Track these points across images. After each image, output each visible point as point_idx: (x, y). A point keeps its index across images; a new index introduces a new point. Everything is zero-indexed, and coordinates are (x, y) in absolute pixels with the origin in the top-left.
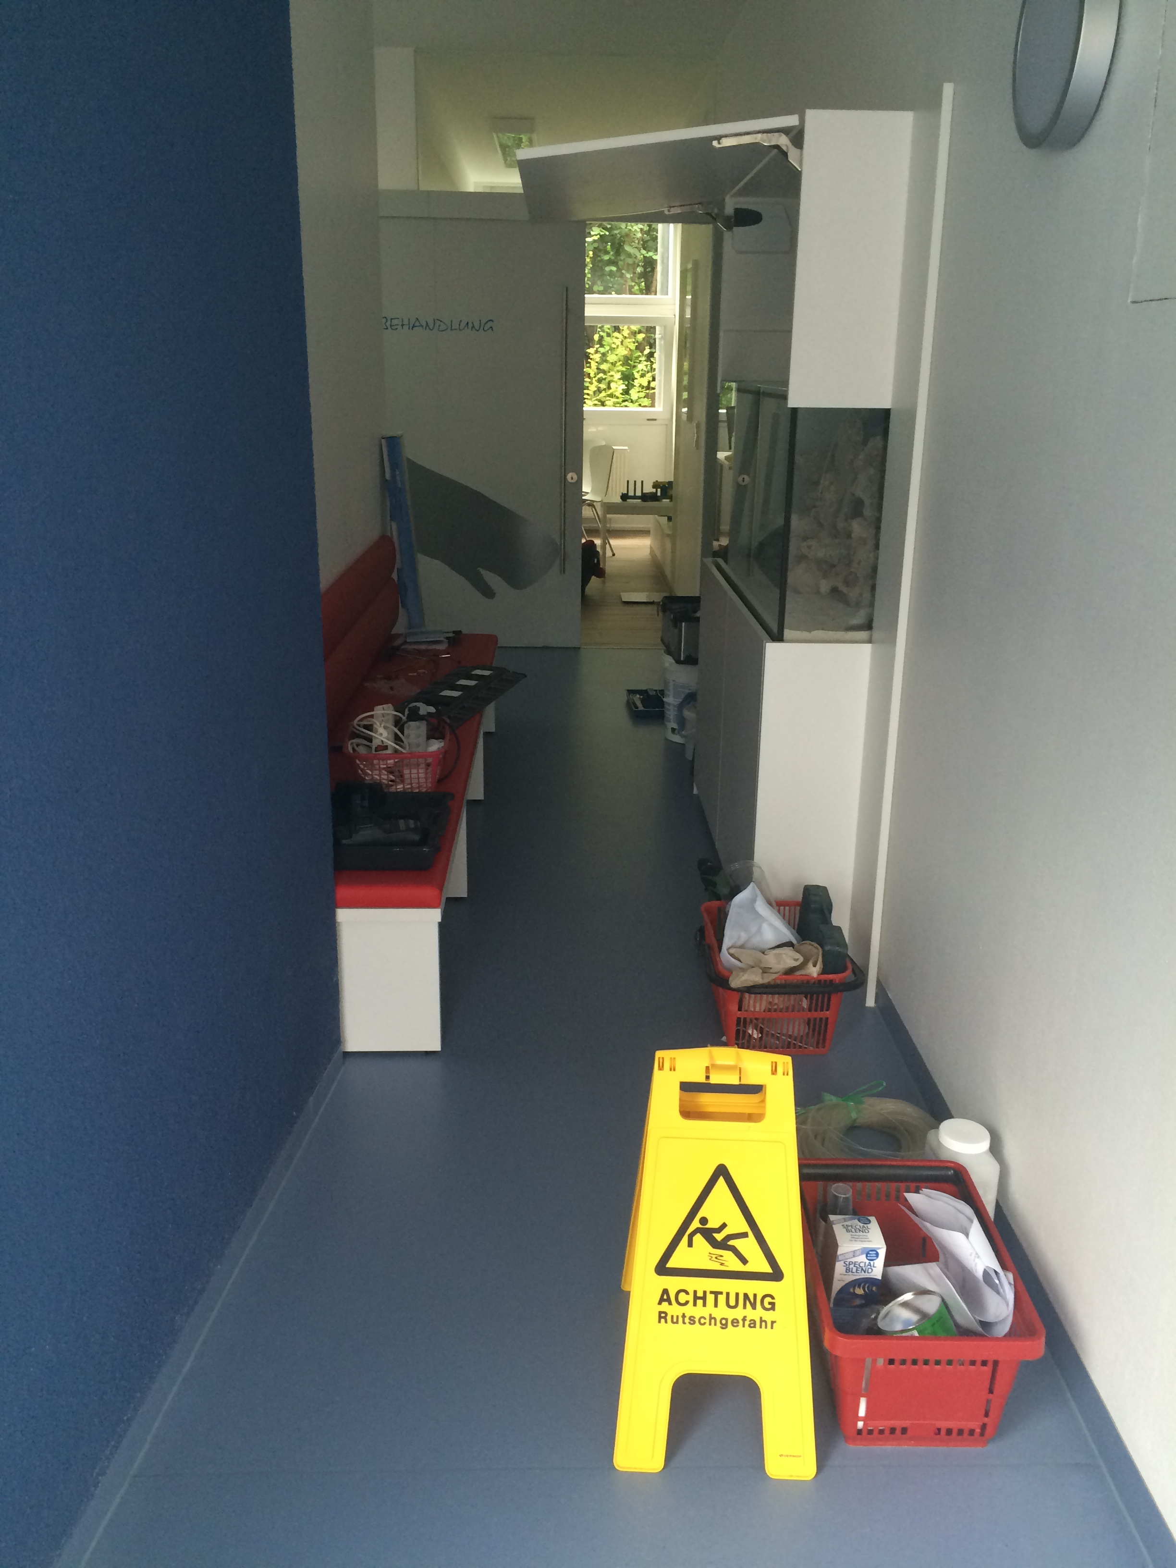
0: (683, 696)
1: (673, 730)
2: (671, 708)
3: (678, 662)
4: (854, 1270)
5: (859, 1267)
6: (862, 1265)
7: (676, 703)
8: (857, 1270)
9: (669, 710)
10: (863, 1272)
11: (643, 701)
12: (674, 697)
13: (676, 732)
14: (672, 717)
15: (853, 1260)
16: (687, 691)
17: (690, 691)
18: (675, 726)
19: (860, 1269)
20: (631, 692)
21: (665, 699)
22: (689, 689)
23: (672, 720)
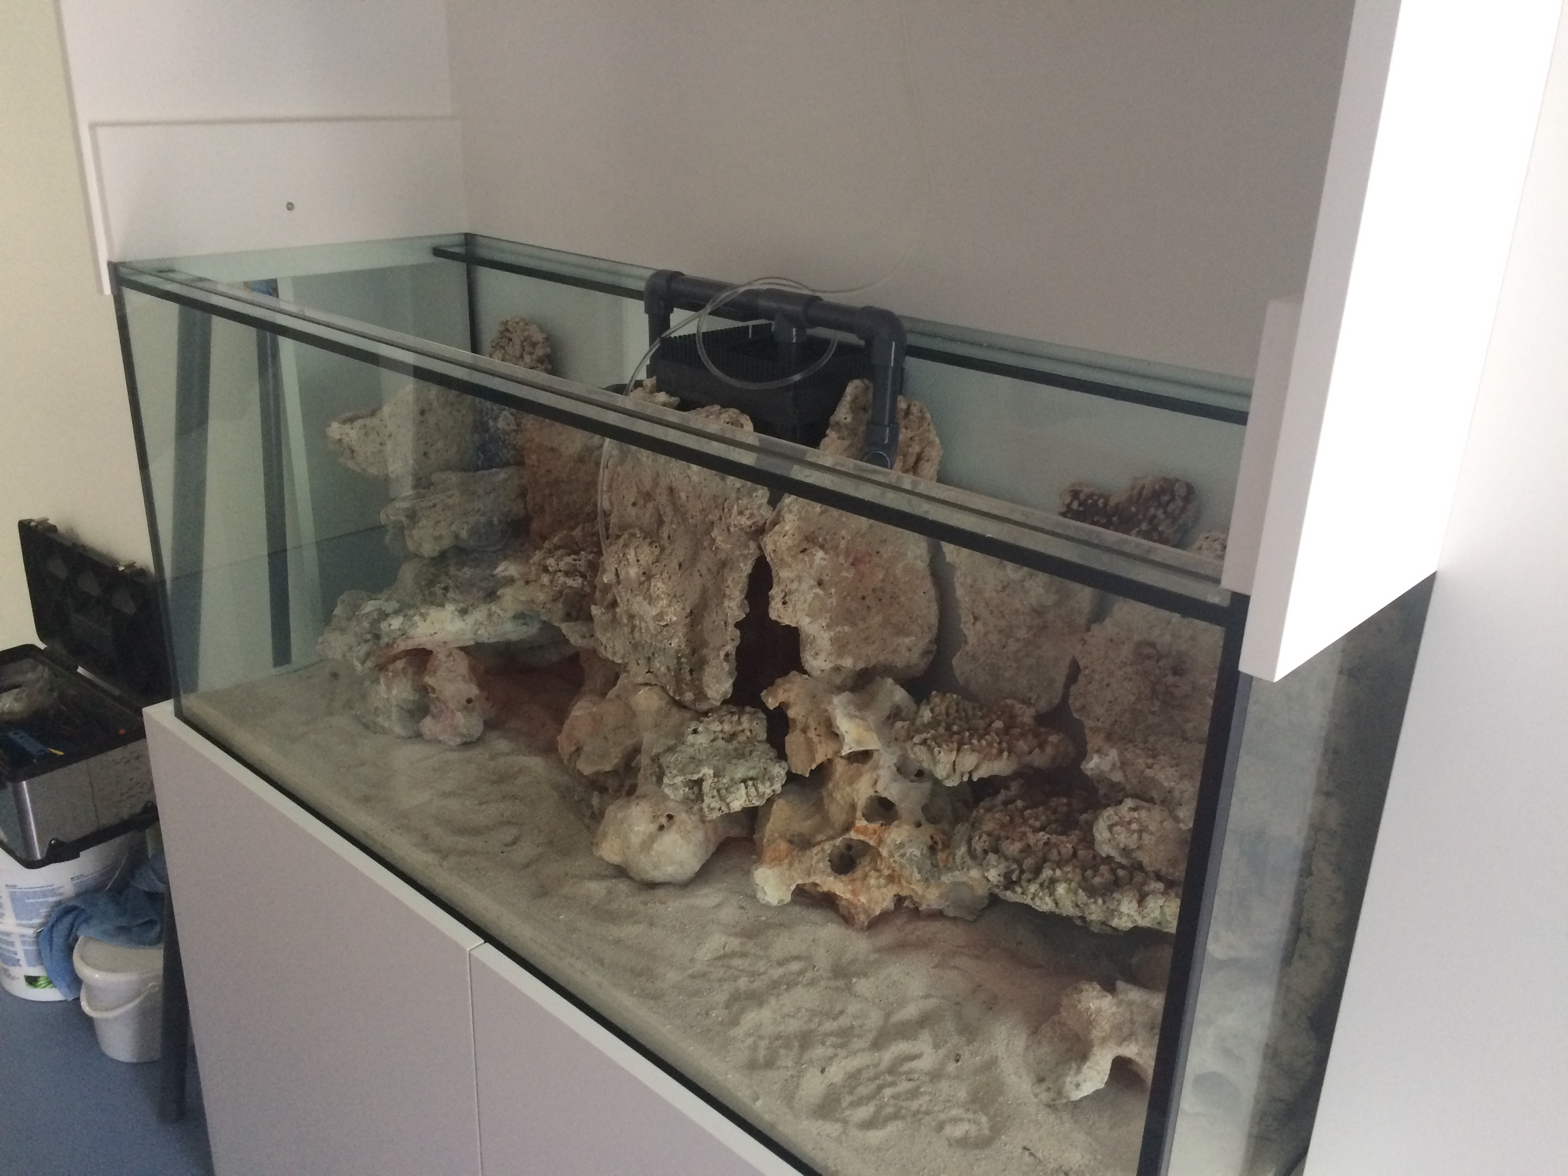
0: (44, 911)
1: (32, 981)
3: (30, 864)
7: (30, 932)
9: (12, 944)
12: (18, 916)
13: (42, 982)
14: (21, 956)
16: (52, 899)
18: (36, 971)
22: (61, 894)
23: (23, 962)
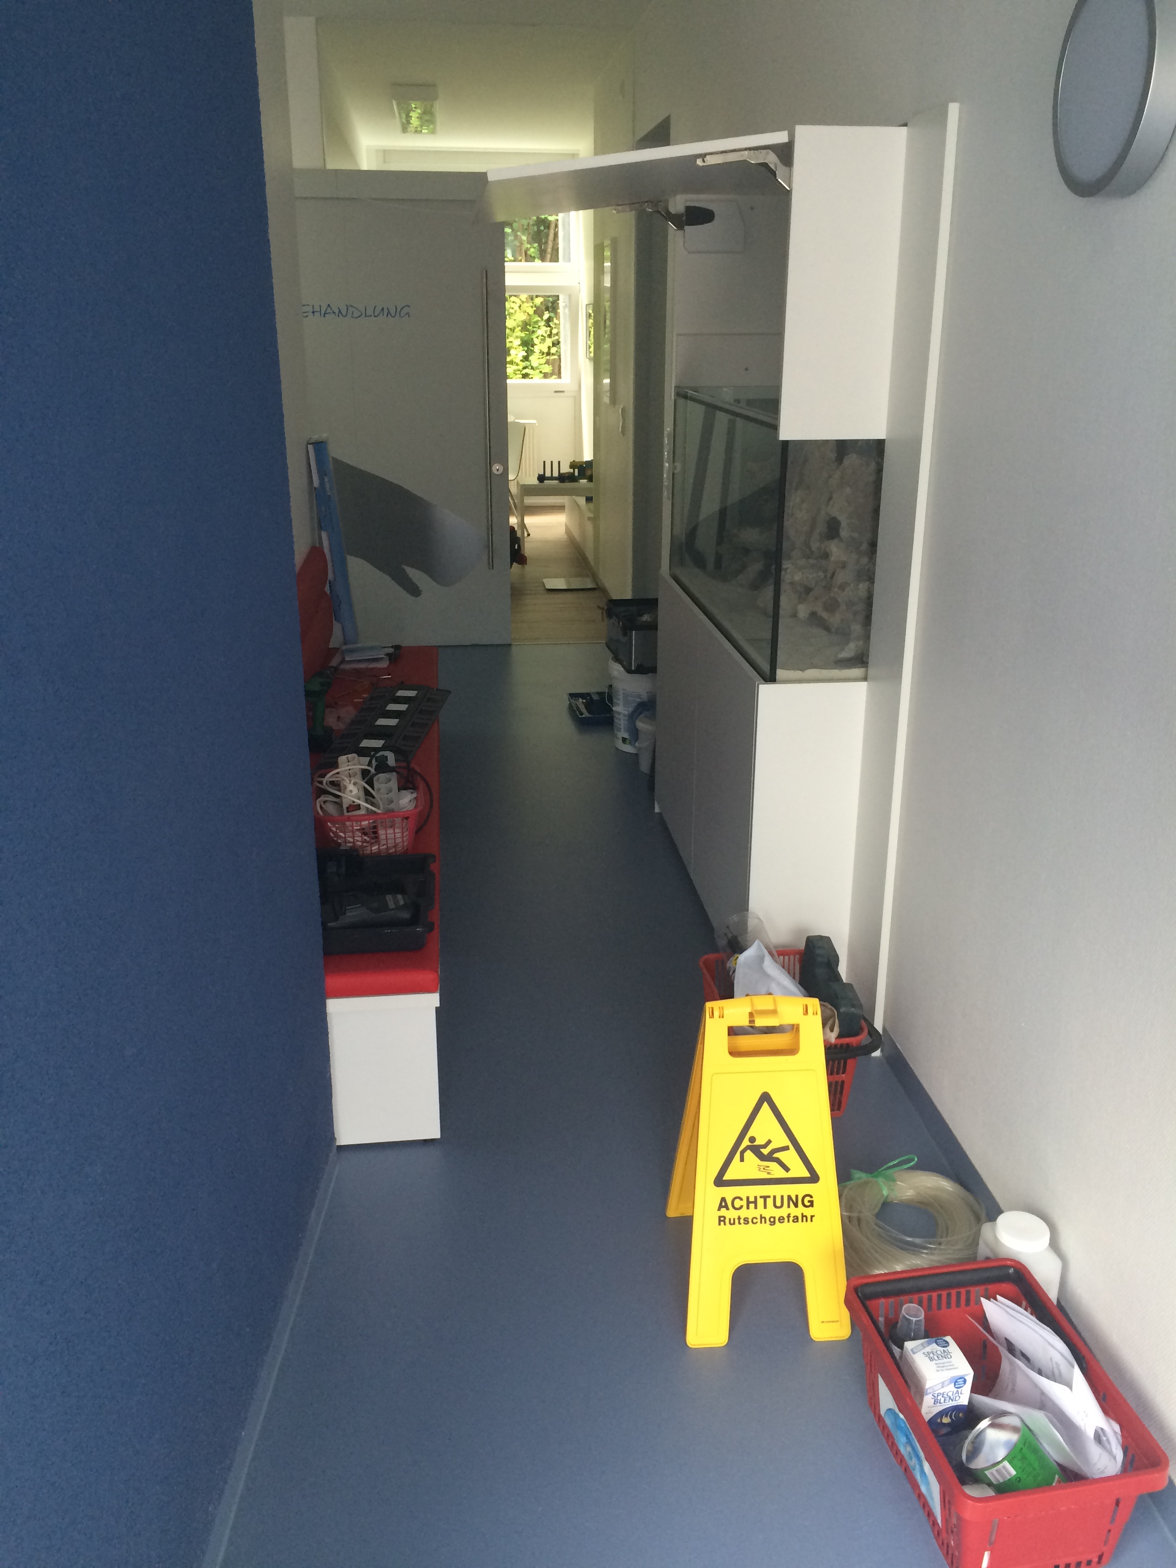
0: (635, 704)
1: (624, 740)
2: (621, 717)
3: (629, 671)
4: (942, 1401)
5: (947, 1397)
6: (950, 1394)
7: (626, 713)
8: (945, 1400)
9: (620, 720)
10: (950, 1400)
11: (587, 706)
12: (624, 706)
13: (628, 741)
14: (622, 727)
15: (941, 1391)
16: (638, 700)
17: (642, 700)
18: (626, 736)
19: (948, 1399)
20: (572, 695)
21: (614, 709)
22: (642, 698)
23: (622, 730)
